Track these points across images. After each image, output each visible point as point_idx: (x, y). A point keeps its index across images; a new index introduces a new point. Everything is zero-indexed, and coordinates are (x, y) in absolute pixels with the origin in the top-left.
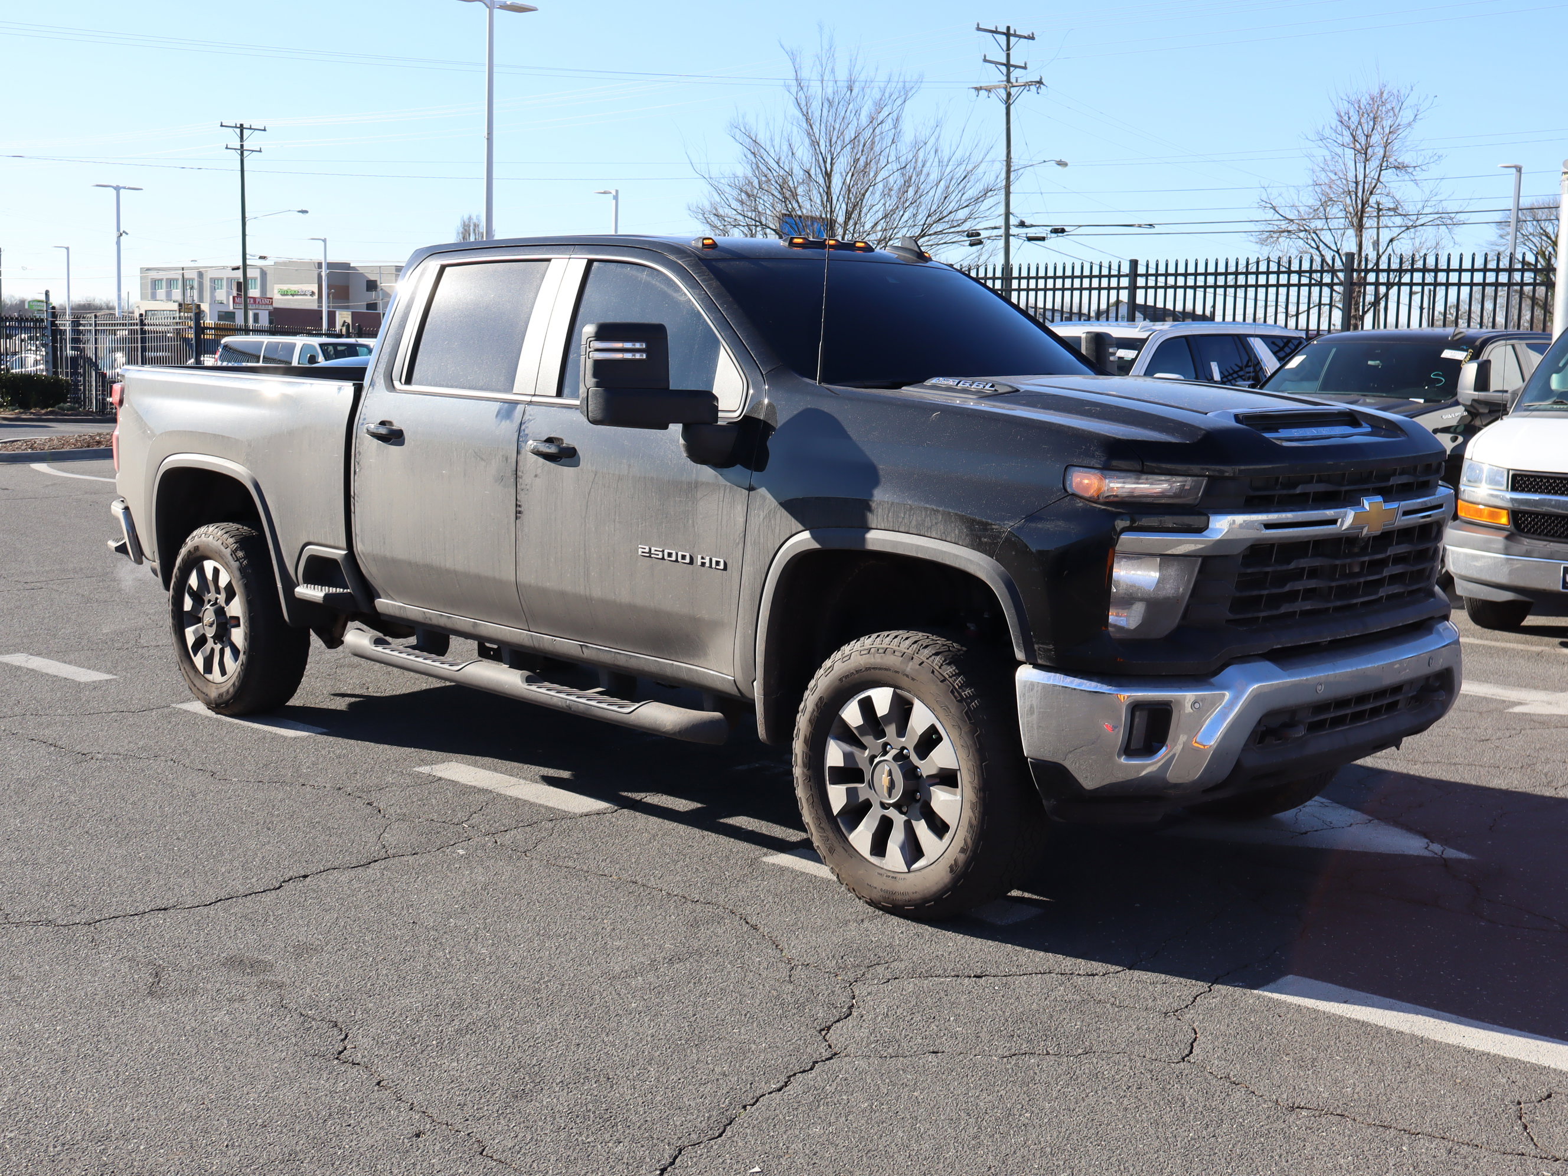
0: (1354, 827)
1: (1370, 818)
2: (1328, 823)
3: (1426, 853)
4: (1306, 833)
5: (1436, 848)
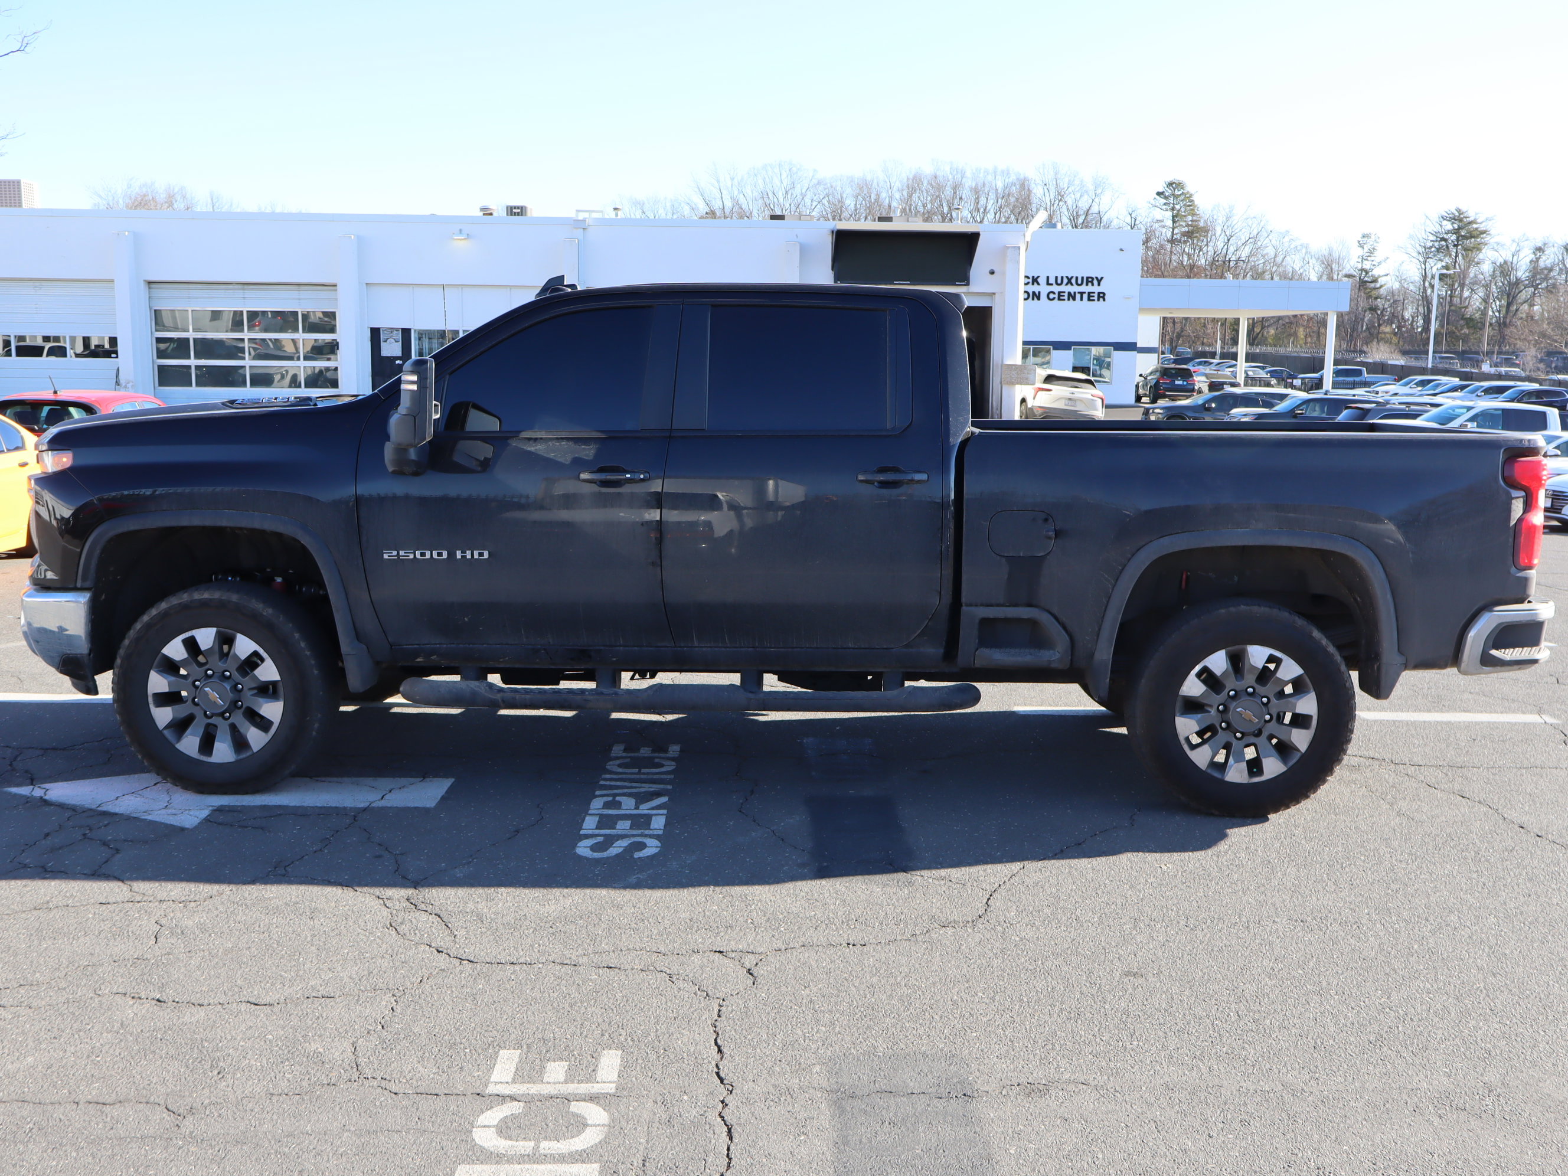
0: (113, 798)
1: (99, 809)
2: (138, 796)
3: (47, 786)
4: (155, 784)
5: (38, 792)
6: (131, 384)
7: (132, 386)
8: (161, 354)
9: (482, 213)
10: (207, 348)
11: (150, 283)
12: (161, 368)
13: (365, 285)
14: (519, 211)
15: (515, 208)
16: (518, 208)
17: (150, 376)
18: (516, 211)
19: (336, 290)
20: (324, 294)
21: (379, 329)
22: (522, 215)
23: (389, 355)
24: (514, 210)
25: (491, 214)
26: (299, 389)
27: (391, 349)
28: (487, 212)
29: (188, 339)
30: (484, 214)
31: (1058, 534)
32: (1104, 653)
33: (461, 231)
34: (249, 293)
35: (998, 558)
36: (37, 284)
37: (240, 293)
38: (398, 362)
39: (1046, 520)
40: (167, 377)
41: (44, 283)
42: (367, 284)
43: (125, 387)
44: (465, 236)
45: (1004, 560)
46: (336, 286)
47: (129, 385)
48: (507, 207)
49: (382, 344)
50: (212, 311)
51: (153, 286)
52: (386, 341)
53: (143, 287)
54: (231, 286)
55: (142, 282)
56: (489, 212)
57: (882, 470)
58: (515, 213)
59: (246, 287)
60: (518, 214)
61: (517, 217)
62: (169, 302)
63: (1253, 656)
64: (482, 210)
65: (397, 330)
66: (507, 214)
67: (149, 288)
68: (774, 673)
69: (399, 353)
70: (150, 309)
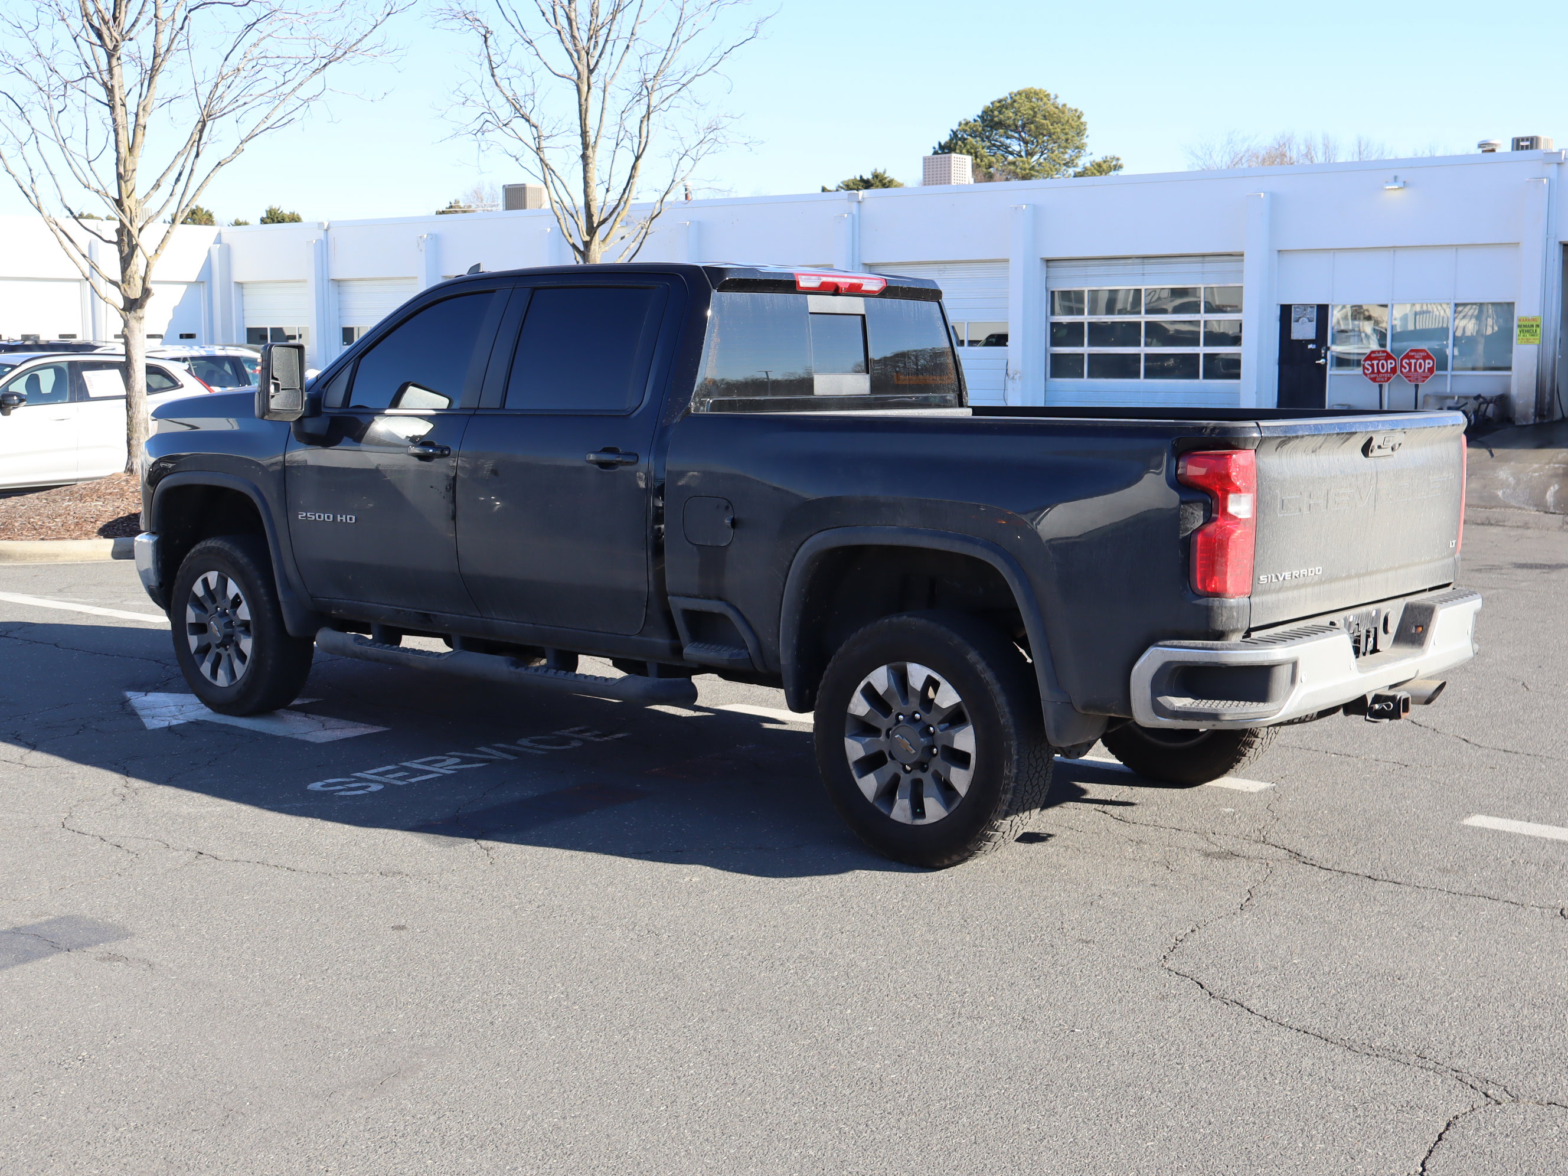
6: (1018, 375)
7: (1020, 377)
8: (1055, 342)
9: (1480, 151)
10: (1101, 333)
11: (1048, 261)
12: (1055, 357)
13: (1276, 253)
14: (1528, 143)
15: (1523, 140)
16: (1527, 139)
17: (1040, 365)
18: (1525, 144)
19: (1242, 261)
20: (1230, 266)
21: (1290, 306)
22: (1532, 148)
23: (1301, 338)
24: (1522, 144)
25: (1493, 151)
26: (1196, 381)
27: (1303, 330)
28: (1488, 148)
29: (1082, 324)
30: (1483, 151)
31: (734, 523)
32: (786, 658)
33: (1396, 178)
34: (1150, 268)
35: (691, 546)
36: (941, 266)
37: (1138, 269)
38: (1310, 346)
39: (727, 508)
40: (1061, 367)
41: (948, 266)
42: (1279, 251)
43: (1013, 378)
44: (1402, 185)
45: (695, 549)
46: (1242, 255)
47: (1017, 377)
48: (1513, 140)
49: (1293, 325)
50: (1110, 291)
51: (1051, 264)
52: (1297, 321)
53: (1039, 266)
54: (1130, 261)
55: (1039, 261)
56: (1490, 148)
57: (606, 450)
58: (1522, 146)
59: (1146, 261)
60: (1527, 147)
61: (1525, 152)
62: (1068, 281)
63: (911, 675)
64: (1480, 146)
65: (1311, 306)
66: (1513, 149)
67: (1047, 267)
68: (611, 659)
69: (1312, 335)
70: (1047, 290)
